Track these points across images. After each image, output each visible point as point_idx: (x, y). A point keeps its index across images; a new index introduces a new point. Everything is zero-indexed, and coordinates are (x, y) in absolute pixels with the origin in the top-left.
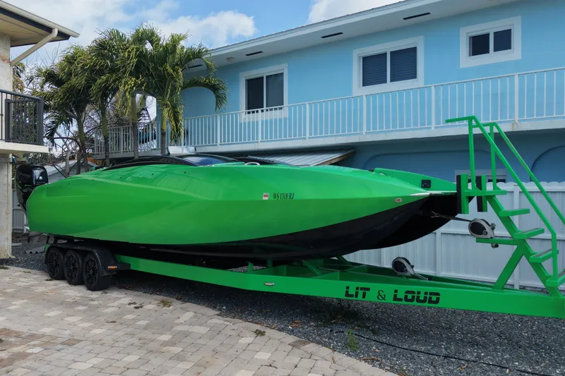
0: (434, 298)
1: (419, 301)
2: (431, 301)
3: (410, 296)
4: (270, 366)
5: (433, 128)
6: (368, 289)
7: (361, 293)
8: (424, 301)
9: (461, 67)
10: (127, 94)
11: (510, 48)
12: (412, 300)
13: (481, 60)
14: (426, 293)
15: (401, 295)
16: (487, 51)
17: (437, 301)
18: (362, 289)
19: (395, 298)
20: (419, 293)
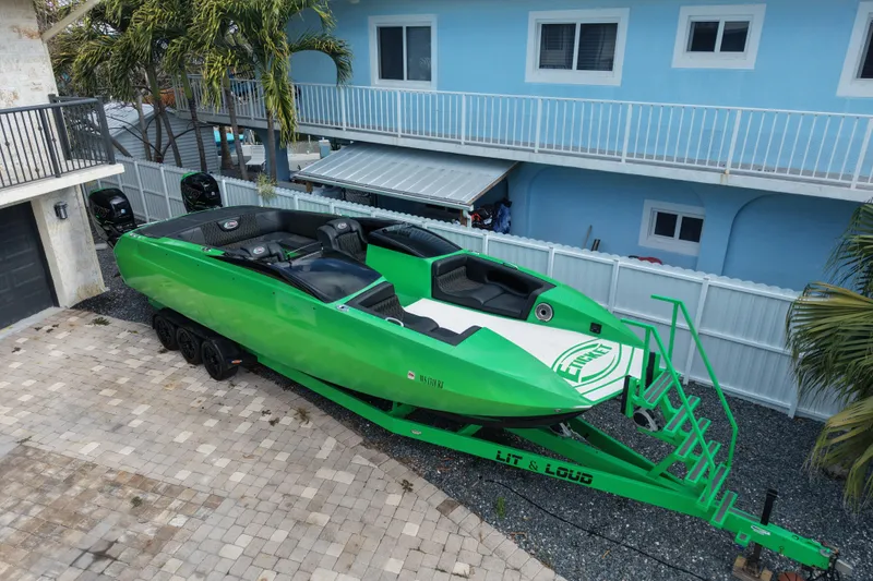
0: (586, 479)
1: (570, 477)
2: (582, 480)
3: (562, 472)
4: (419, 550)
5: (623, 161)
6: (521, 458)
7: (512, 460)
8: (577, 479)
9: (674, 66)
10: (214, 83)
11: (742, 50)
12: (565, 476)
13: (702, 60)
14: (579, 473)
15: (554, 469)
16: (711, 48)
17: (589, 482)
18: (514, 456)
19: (547, 471)
20: (572, 471)
